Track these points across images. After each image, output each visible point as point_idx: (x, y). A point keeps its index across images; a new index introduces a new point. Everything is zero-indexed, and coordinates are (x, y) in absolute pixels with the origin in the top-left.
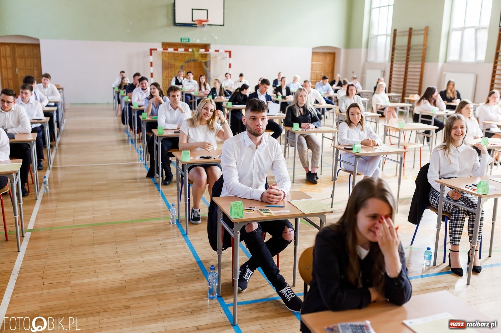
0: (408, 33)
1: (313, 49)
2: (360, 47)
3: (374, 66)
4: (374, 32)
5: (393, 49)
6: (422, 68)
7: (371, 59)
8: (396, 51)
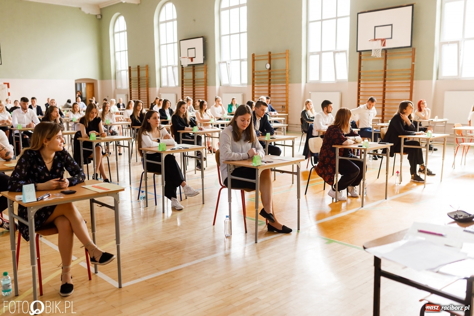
0: (137, 69)
1: (76, 80)
2: (111, 79)
3: (121, 91)
4: (119, 68)
5: (130, 80)
6: (148, 92)
7: (119, 86)
8: (132, 81)
